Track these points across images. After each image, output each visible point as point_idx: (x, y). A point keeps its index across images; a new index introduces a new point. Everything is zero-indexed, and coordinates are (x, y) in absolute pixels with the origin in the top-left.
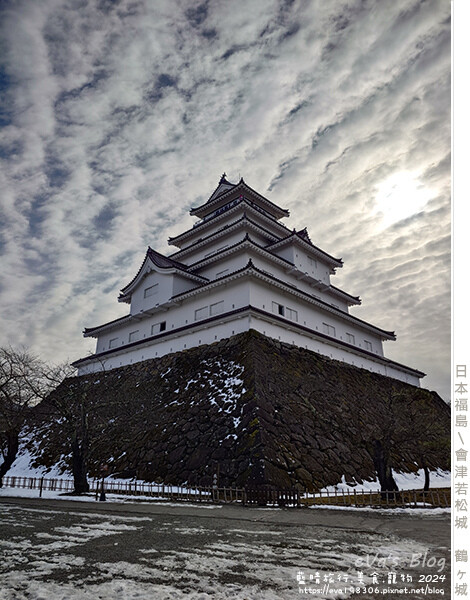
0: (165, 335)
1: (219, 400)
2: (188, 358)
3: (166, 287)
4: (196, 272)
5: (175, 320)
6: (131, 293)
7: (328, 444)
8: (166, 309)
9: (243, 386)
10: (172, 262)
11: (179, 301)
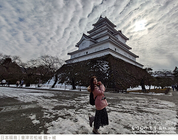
0: (88, 55)
1: (102, 70)
2: (94, 60)
3: (88, 43)
4: (95, 40)
5: (90, 51)
6: (79, 45)
7: (127, 80)
8: (88, 48)
9: (109, 67)
10: (89, 37)
11: (91, 47)
